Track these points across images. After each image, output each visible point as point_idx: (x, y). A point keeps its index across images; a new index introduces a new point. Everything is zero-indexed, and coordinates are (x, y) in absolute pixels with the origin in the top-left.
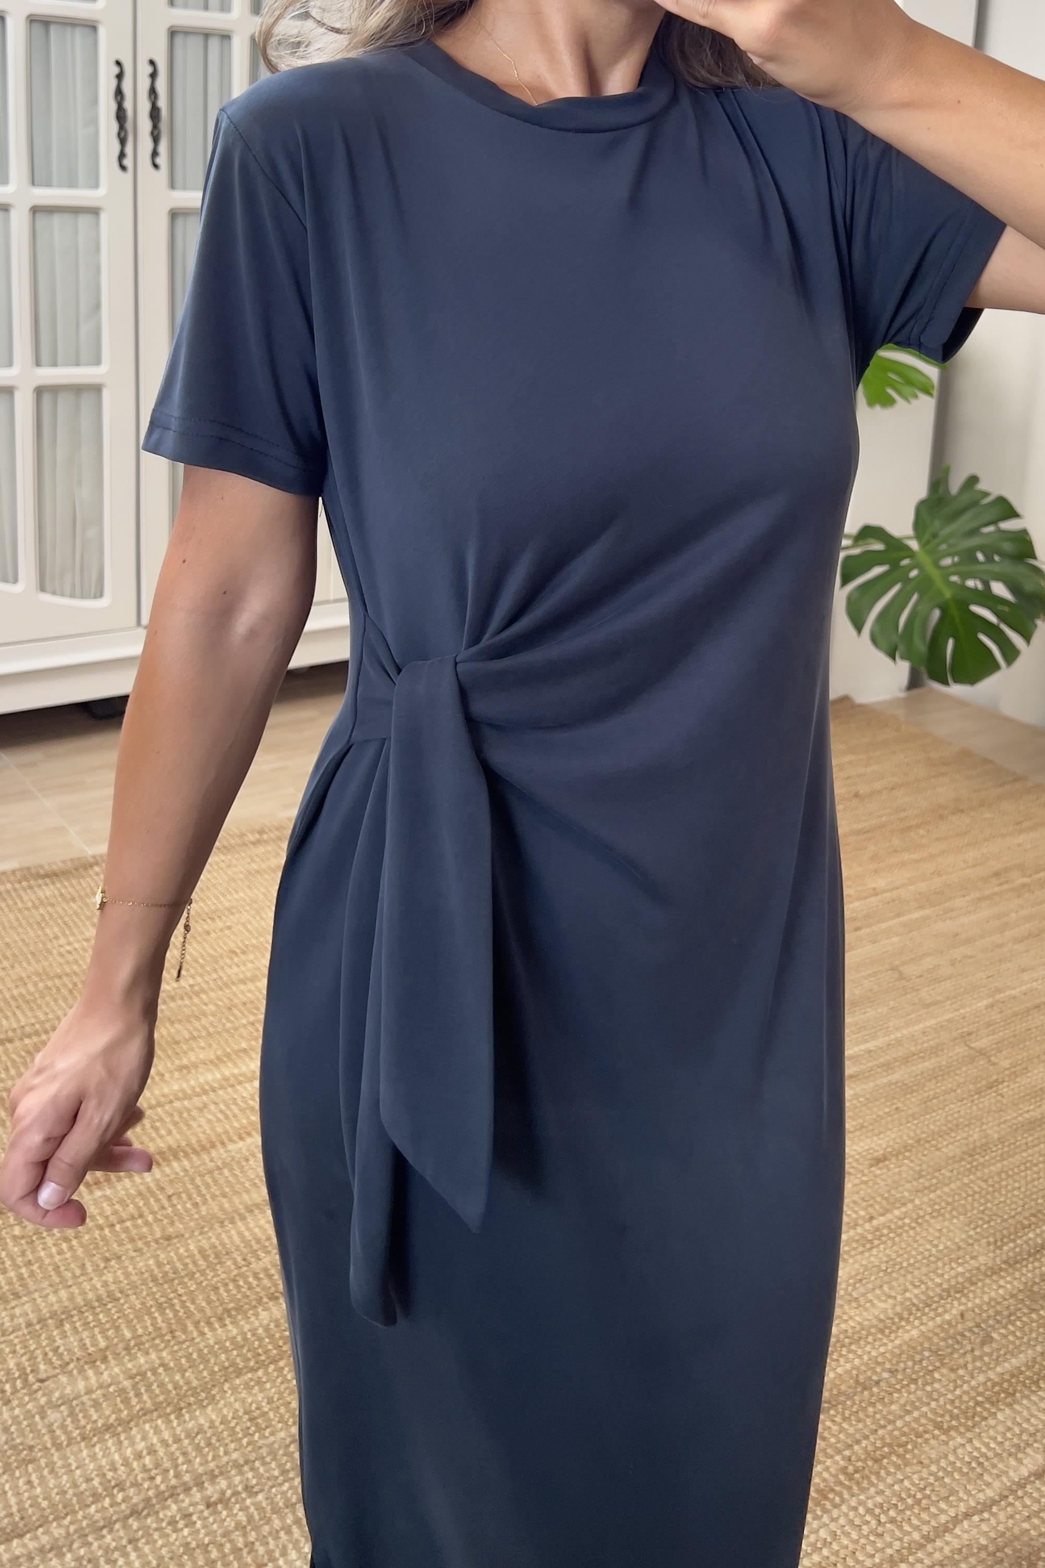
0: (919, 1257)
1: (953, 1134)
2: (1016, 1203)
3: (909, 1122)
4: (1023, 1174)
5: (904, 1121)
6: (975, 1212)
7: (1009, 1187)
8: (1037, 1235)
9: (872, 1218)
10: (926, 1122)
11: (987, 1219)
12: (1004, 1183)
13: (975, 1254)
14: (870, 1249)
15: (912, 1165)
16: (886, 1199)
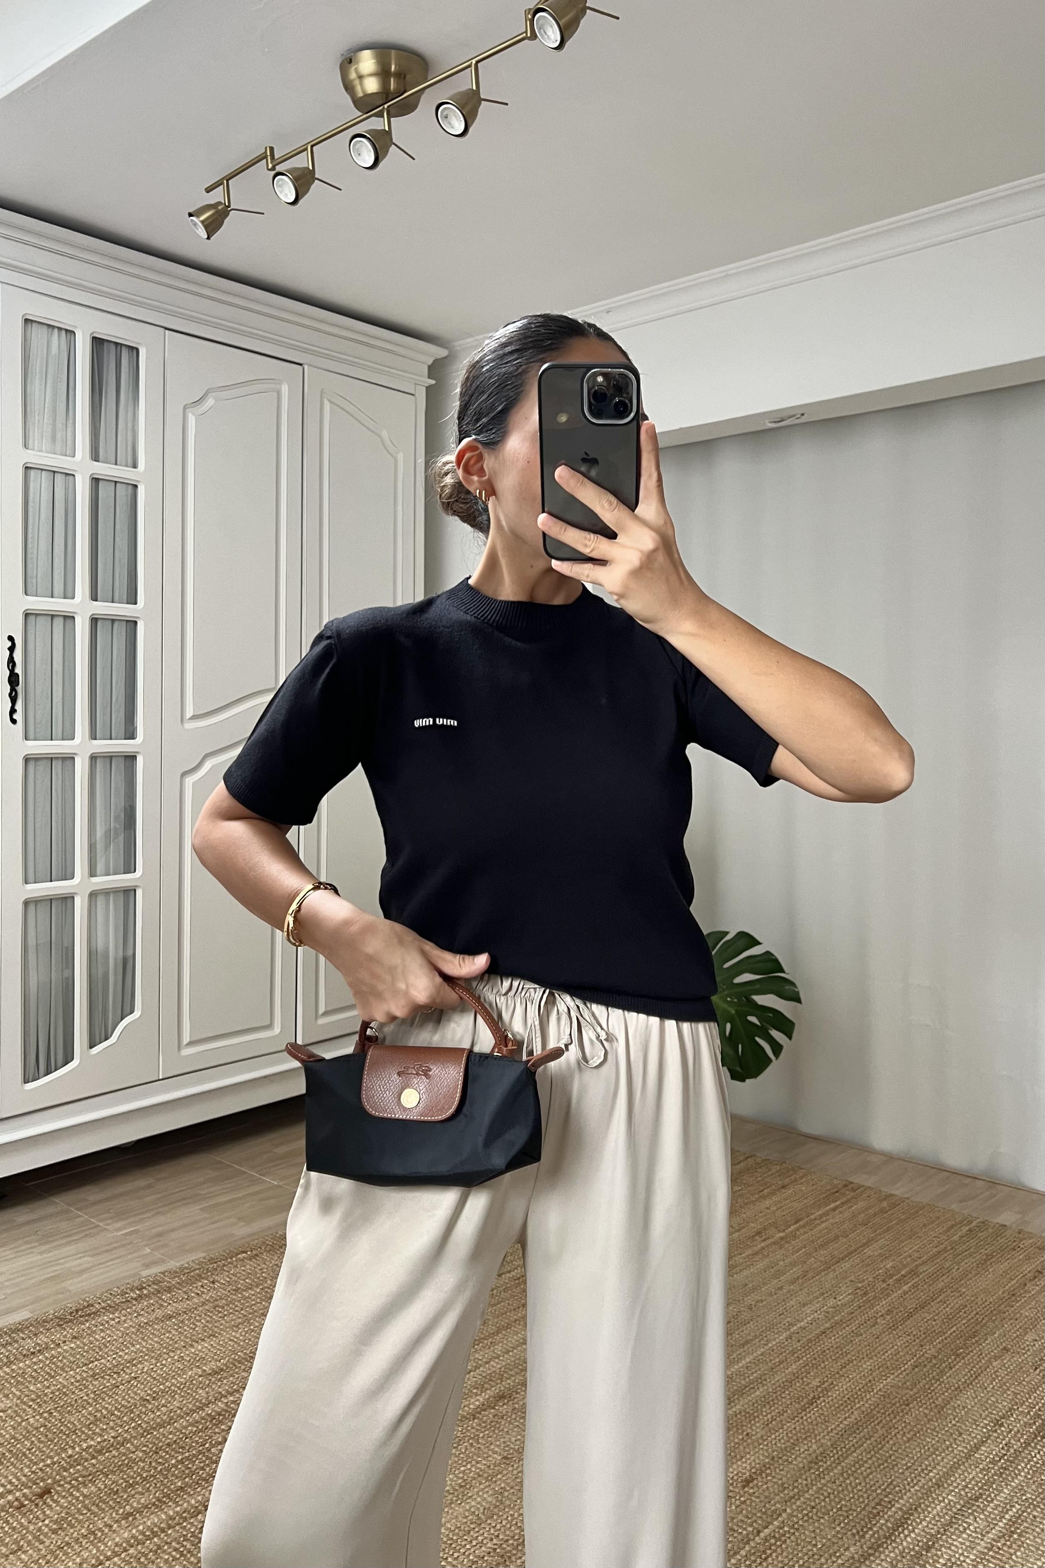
0: (806, 1558)
1: (797, 1448)
2: (862, 1496)
3: (761, 1444)
4: (859, 1471)
5: (756, 1444)
6: (835, 1510)
7: (853, 1484)
8: (887, 1521)
9: (759, 1532)
10: (774, 1442)
11: (845, 1514)
12: (848, 1481)
13: (846, 1546)
14: (766, 1559)
15: (774, 1480)
16: (765, 1513)
